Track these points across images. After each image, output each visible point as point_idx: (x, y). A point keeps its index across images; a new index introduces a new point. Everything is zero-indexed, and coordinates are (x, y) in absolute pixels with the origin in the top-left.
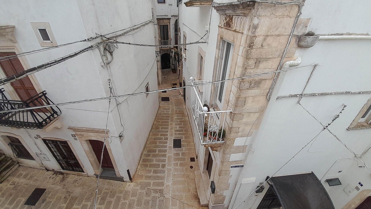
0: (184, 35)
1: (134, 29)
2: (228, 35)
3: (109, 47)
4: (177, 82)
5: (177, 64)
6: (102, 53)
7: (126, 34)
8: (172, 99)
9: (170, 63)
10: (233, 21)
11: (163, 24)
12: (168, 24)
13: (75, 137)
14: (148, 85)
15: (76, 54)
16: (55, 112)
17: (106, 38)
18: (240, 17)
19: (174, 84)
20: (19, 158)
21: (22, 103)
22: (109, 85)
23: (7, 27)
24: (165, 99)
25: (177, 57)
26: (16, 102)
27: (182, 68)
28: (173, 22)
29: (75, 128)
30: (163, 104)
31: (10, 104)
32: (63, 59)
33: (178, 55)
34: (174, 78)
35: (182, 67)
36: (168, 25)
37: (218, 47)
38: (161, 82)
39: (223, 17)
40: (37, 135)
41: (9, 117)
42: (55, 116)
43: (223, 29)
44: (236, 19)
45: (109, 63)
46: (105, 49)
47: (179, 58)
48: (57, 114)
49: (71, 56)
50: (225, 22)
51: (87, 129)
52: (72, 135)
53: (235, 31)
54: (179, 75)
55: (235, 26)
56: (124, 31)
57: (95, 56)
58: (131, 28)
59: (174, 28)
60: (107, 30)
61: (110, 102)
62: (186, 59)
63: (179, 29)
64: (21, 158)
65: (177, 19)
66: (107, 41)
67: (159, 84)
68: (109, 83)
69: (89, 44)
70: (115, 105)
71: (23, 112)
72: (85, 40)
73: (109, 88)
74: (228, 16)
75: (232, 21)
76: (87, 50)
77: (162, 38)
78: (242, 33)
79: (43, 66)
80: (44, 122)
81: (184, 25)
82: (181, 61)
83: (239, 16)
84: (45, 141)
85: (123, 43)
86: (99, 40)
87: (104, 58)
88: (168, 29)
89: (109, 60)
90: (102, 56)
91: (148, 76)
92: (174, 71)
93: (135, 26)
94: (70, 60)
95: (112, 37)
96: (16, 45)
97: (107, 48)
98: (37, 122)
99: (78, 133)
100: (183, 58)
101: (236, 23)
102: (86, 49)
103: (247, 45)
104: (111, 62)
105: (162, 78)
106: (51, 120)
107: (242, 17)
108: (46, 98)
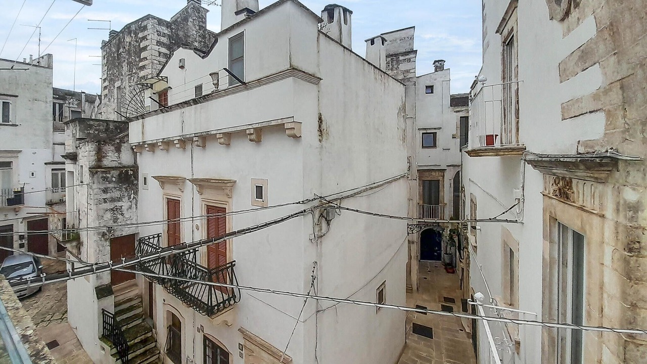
0: (471, 200)
1: (372, 188)
2: (568, 215)
3: (328, 213)
4: (456, 295)
5: (457, 256)
6: (316, 221)
7: (357, 196)
8: (440, 336)
9: (440, 249)
10: (575, 189)
11: (429, 179)
12: (441, 178)
13: (242, 350)
14: (383, 286)
15: (283, 220)
16: (234, 296)
17: (326, 200)
18: (588, 184)
19: (447, 300)
20: (168, 355)
21: (207, 271)
22: (313, 272)
23: (229, 181)
24: (423, 331)
25: (456, 239)
26: (202, 269)
27: (469, 266)
28: (449, 175)
29: (248, 332)
30: (414, 341)
31: (196, 269)
32: (267, 225)
33: (459, 235)
34: (448, 284)
35: (468, 264)
36: (439, 181)
37: (548, 236)
38: (415, 287)
39: (551, 179)
40: (201, 326)
41: (187, 287)
42: (232, 302)
43: (554, 201)
44: (581, 186)
45: (322, 236)
46: (321, 215)
47: (459, 242)
48: (234, 300)
49: (276, 222)
50: (555, 187)
51: (262, 342)
52: (239, 344)
53: (582, 208)
54: (462, 280)
55: (581, 199)
56: (356, 191)
57: (306, 225)
58: (367, 187)
59: (452, 185)
60: (330, 190)
61: (305, 302)
62: (476, 247)
63: (462, 188)
64: (169, 357)
65: (459, 171)
66: (327, 205)
67: (409, 290)
68: (314, 267)
69: (302, 207)
70: (314, 311)
71: (202, 284)
72: (299, 202)
73: (312, 276)
74: (561, 178)
75: (571, 188)
76: (297, 216)
77: (427, 200)
78: (603, 216)
79: (244, 230)
80: (216, 308)
81: (471, 183)
82: (465, 250)
83: (585, 182)
84: (205, 338)
85: (348, 209)
86: (316, 203)
87: (317, 229)
88: (439, 186)
89: (323, 231)
90: (315, 225)
91: (385, 270)
92: (450, 267)
93: (374, 183)
94: (274, 226)
95: (333, 200)
96: (230, 200)
97: (325, 214)
98: (210, 304)
99: (248, 344)
100: (470, 244)
101: (581, 192)
102: (296, 214)
103: (620, 247)
104: (324, 235)
105: (419, 279)
106: (225, 308)
107: (593, 183)
108: (232, 270)
